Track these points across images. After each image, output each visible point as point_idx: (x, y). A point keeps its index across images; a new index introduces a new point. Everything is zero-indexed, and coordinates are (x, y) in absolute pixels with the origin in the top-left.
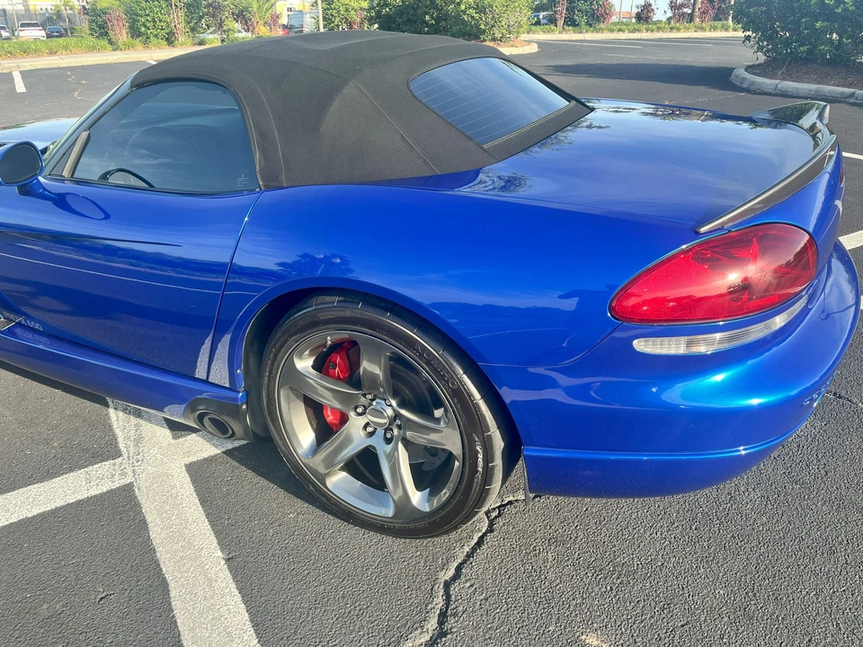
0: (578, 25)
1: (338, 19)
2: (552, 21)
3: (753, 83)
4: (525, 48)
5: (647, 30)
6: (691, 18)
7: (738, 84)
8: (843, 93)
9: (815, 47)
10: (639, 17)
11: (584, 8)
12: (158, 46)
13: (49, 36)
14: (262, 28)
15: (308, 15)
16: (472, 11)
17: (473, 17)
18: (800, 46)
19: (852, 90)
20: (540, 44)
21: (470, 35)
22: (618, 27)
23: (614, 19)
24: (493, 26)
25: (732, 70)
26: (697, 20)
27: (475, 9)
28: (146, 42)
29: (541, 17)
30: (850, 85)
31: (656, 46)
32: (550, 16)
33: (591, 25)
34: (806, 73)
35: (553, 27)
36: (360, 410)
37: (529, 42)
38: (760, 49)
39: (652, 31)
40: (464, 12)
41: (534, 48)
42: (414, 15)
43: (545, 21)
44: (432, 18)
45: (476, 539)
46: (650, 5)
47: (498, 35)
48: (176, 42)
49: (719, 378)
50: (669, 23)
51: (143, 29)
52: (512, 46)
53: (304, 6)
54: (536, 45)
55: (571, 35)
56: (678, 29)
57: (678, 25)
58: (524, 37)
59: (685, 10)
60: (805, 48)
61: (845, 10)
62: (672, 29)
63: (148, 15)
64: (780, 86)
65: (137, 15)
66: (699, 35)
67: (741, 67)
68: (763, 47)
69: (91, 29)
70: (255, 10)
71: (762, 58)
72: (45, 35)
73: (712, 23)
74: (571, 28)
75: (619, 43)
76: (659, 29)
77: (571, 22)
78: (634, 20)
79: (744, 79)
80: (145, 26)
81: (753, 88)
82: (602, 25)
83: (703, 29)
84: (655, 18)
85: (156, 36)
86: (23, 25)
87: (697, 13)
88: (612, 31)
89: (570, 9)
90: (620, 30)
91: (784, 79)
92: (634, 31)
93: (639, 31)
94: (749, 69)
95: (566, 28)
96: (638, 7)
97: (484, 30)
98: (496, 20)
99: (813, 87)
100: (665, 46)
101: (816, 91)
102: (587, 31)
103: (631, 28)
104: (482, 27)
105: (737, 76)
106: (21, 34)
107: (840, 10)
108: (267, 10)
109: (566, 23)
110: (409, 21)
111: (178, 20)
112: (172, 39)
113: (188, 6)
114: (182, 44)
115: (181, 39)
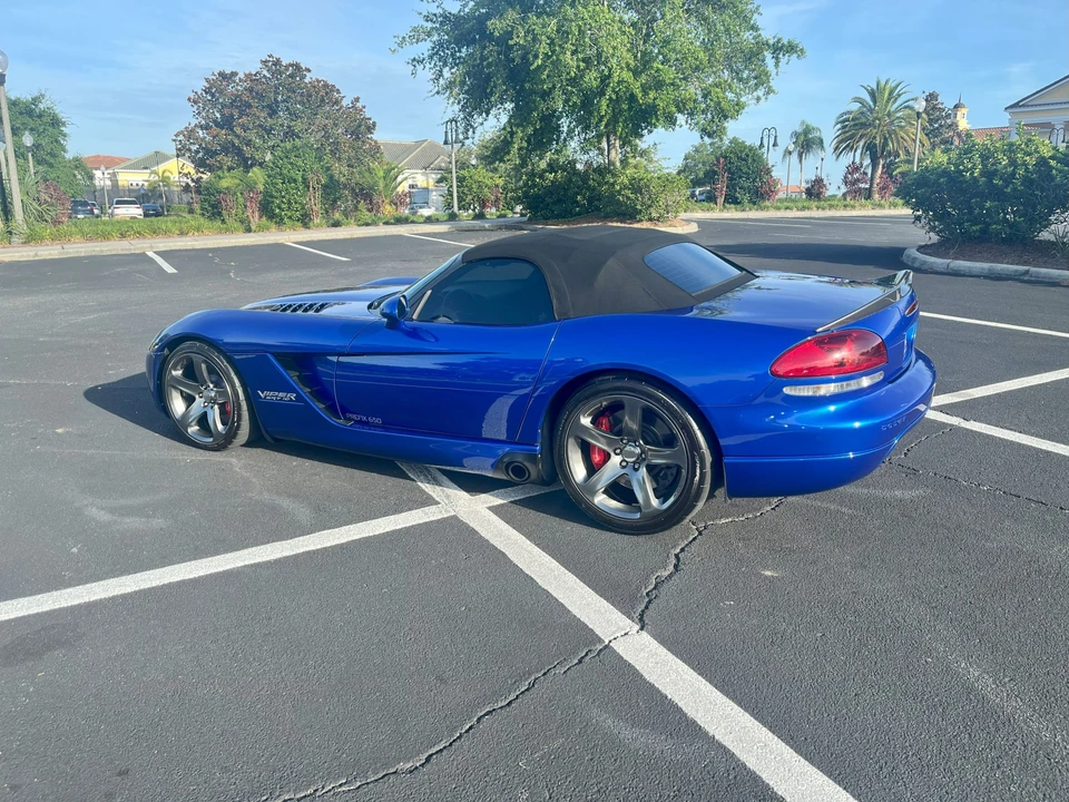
0: (740, 203)
1: (470, 197)
2: (711, 198)
3: (925, 262)
4: (685, 227)
5: (818, 208)
6: (868, 195)
7: (910, 263)
8: (1016, 271)
9: (988, 225)
10: (809, 192)
11: (746, 185)
12: (292, 228)
13: (146, 215)
14: (388, 207)
15: (434, 193)
16: (628, 192)
17: (628, 198)
18: (971, 225)
19: (1026, 268)
20: (701, 223)
21: (625, 214)
22: (786, 204)
23: (781, 195)
24: (650, 206)
25: (905, 249)
26: (876, 196)
27: (629, 189)
28: (280, 222)
29: (697, 193)
30: (1025, 263)
31: (825, 225)
32: (709, 192)
33: (754, 203)
34: (979, 252)
35: (712, 205)
36: (618, 451)
37: (689, 221)
38: (932, 229)
39: (823, 209)
40: (619, 192)
41: (694, 228)
43: (703, 197)
44: (584, 198)
45: (691, 538)
46: (822, 180)
47: (654, 215)
48: (311, 224)
49: (832, 408)
50: (845, 199)
51: (278, 211)
52: (671, 225)
53: (428, 183)
54: (695, 225)
55: (732, 214)
56: (853, 207)
57: (852, 202)
58: (683, 215)
59: (862, 186)
60: (978, 227)
61: (1015, 190)
62: (845, 206)
63: (284, 197)
64: (951, 265)
65: (272, 196)
66: (878, 212)
67: (912, 248)
68: (935, 227)
69: (202, 209)
70: (381, 188)
71: (935, 238)
73: (891, 199)
74: (733, 206)
75: (787, 222)
76: (831, 207)
77: (732, 200)
78: (804, 196)
79: (915, 259)
80: (279, 208)
81: (924, 267)
82: (767, 203)
83: (881, 206)
84: (828, 193)
85: (290, 218)
86: (118, 202)
87: (875, 188)
88: (778, 209)
89: (731, 186)
90: (787, 208)
91: (956, 258)
92: (803, 208)
93: (809, 208)
94: (922, 249)
95: (728, 206)
96: (807, 183)
97: (641, 211)
98: (653, 201)
99: (986, 265)
100: (837, 225)
101: (989, 270)
102: (750, 209)
103: (800, 205)
104: (639, 207)
105: (909, 256)
106: (117, 211)
107: (1009, 190)
108: (393, 189)
109: (726, 201)
110: (559, 201)
111: (314, 202)
112: (305, 220)
113: (325, 187)
114: (317, 226)
115: (317, 221)
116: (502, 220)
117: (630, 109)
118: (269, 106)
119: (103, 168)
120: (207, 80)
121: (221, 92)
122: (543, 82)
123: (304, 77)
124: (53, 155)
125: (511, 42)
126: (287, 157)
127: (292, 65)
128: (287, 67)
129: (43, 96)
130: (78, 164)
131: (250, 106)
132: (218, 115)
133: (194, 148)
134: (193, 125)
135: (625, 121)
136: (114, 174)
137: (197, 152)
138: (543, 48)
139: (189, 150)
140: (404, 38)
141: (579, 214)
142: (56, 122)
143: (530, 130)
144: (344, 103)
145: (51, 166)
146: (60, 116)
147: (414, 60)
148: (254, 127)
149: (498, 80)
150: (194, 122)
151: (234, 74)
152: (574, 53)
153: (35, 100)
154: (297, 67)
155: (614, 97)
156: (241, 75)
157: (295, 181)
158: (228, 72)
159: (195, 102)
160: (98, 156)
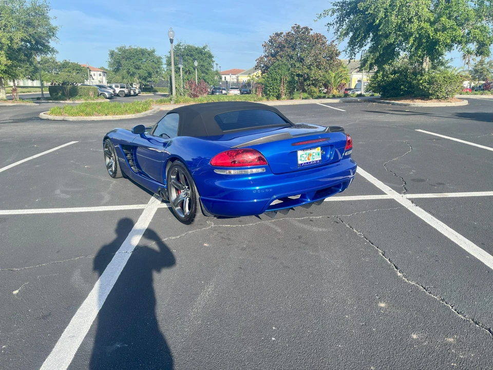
4: (456, 103)
12: (273, 100)
13: (242, 93)
14: (335, 91)
17: (425, 87)
20: (470, 100)
21: (425, 96)
24: (437, 91)
27: (428, 83)
28: (269, 97)
37: (463, 99)
40: (421, 84)
41: (465, 103)
42: (396, 86)
44: (406, 87)
47: (441, 96)
48: (281, 98)
52: (448, 102)
54: (467, 101)
63: (271, 86)
65: (267, 86)
70: (333, 82)
72: (239, 92)
80: (269, 91)
85: (273, 95)
86: (232, 88)
97: (432, 94)
98: (439, 89)
104: (431, 92)
106: (230, 92)
108: (339, 82)
110: (394, 89)
111: (283, 89)
112: (278, 97)
113: (289, 82)
114: (284, 99)
115: (283, 97)
116: (372, 97)
117: (427, 42)
118: (292, 46)
119: (230, 74)
120: (270, 37)
121: (275, 41)
122: (380, 30)
123: (309, 33)
124: (208, 70)
125: (366, 13)
126: (275, 69)
127: (304, 28)
128: (302, 29)
129: (207, 46)
130: (217, 73)
131: (285, 47)
132: (273, 51)
133: (262, 65)
134: (263, 56)
135: (423, 48)
136: (238, 77)
137: (263, 67)
138: (381, 14)
139: (260, 66)
140: (321, 14)
141: (403, 95)
142: (210, 56)
143: (377, 54)
144: (328, 43)
145: (207, 74)
146: (212, 54)
147: (329, 24)
148: (285, 56)
149: (361, 31)
150: (263, 54)
151: (281, 33)
152: (397, 16)
153: (204, 48)
154: (307, 29)
155: (418, 36)
156: (284, 34)
157: (276, 80)
158: (279, 32)
159: (265, 46)
160: (235, 70)
